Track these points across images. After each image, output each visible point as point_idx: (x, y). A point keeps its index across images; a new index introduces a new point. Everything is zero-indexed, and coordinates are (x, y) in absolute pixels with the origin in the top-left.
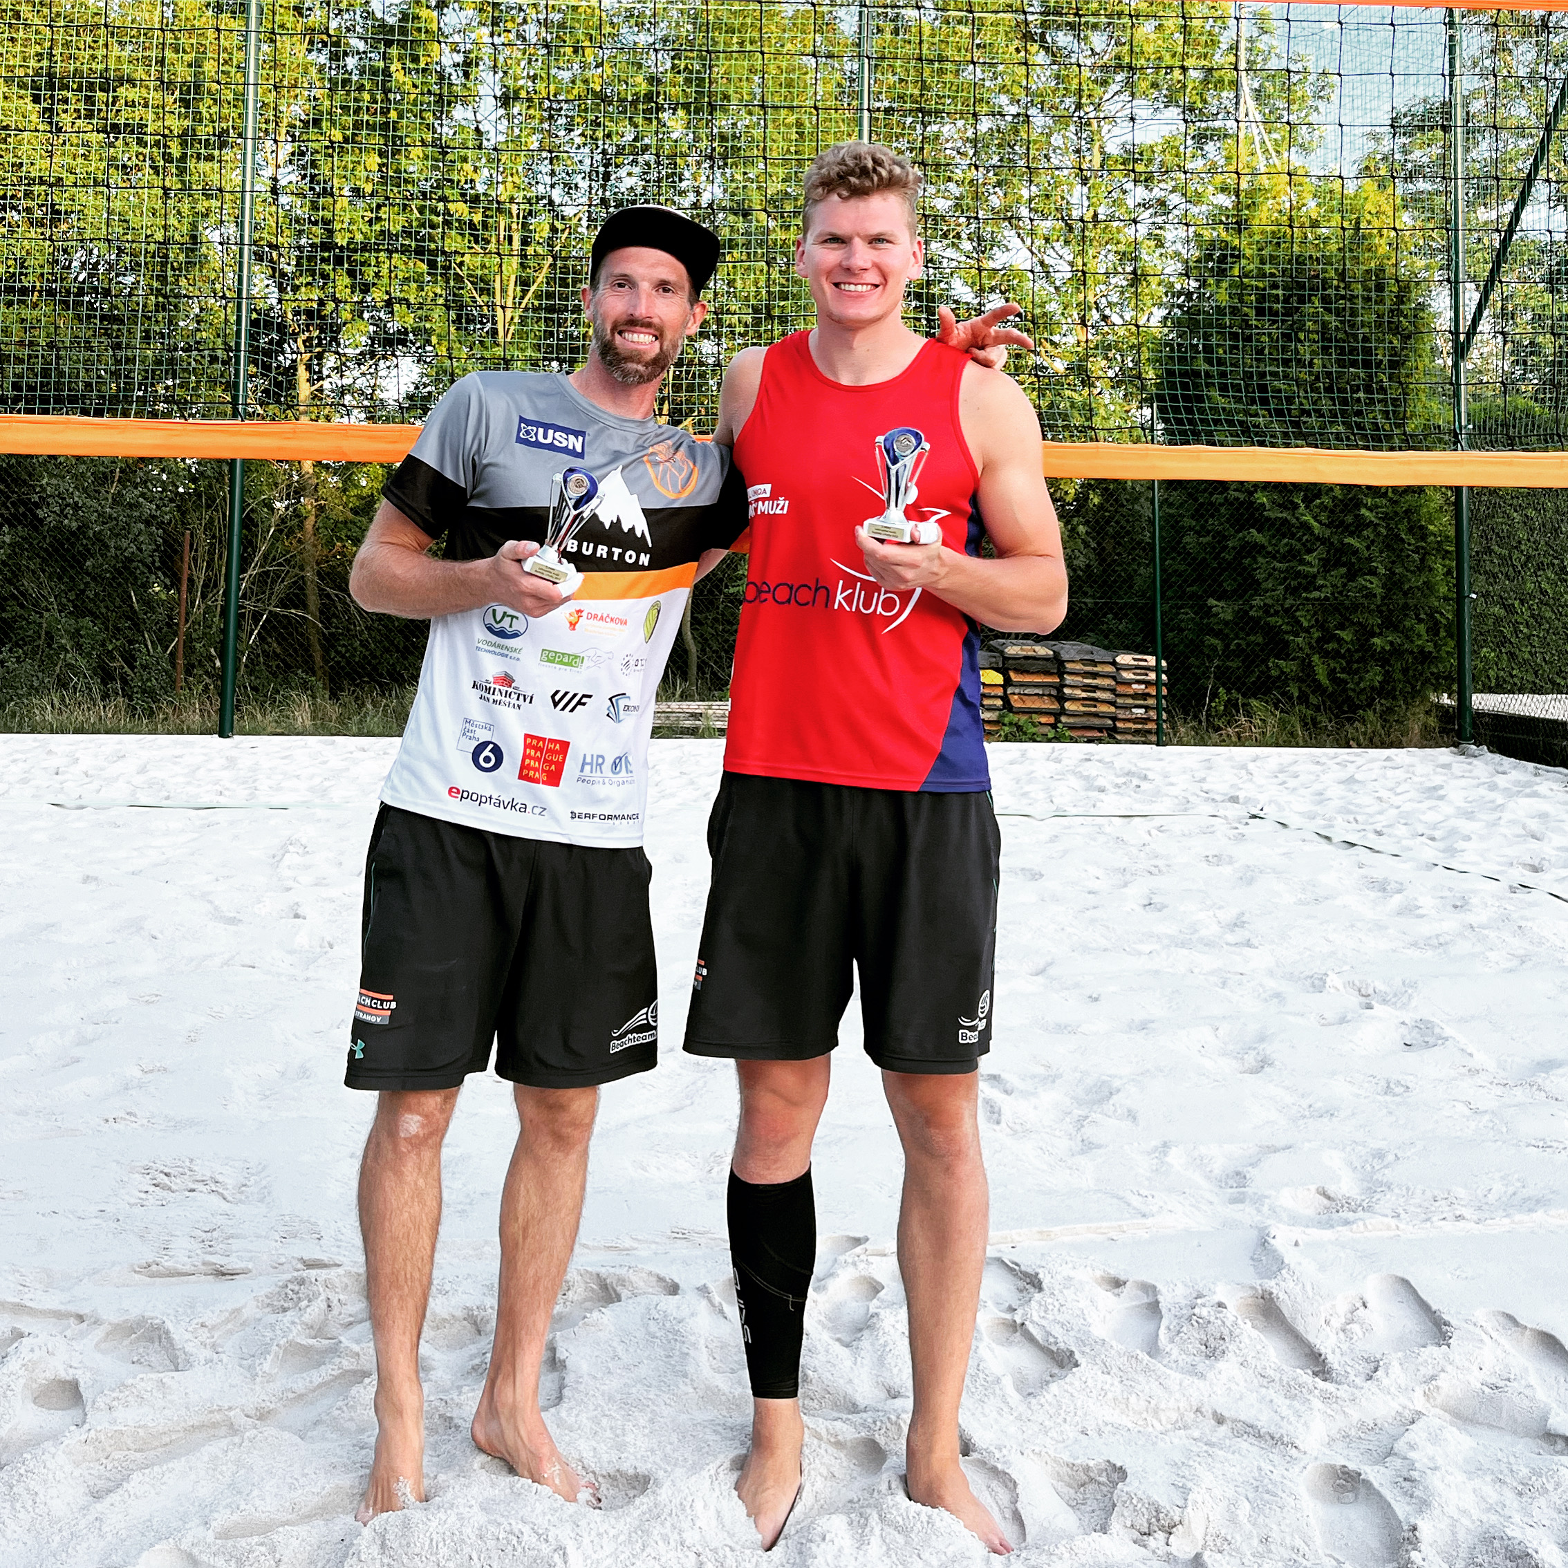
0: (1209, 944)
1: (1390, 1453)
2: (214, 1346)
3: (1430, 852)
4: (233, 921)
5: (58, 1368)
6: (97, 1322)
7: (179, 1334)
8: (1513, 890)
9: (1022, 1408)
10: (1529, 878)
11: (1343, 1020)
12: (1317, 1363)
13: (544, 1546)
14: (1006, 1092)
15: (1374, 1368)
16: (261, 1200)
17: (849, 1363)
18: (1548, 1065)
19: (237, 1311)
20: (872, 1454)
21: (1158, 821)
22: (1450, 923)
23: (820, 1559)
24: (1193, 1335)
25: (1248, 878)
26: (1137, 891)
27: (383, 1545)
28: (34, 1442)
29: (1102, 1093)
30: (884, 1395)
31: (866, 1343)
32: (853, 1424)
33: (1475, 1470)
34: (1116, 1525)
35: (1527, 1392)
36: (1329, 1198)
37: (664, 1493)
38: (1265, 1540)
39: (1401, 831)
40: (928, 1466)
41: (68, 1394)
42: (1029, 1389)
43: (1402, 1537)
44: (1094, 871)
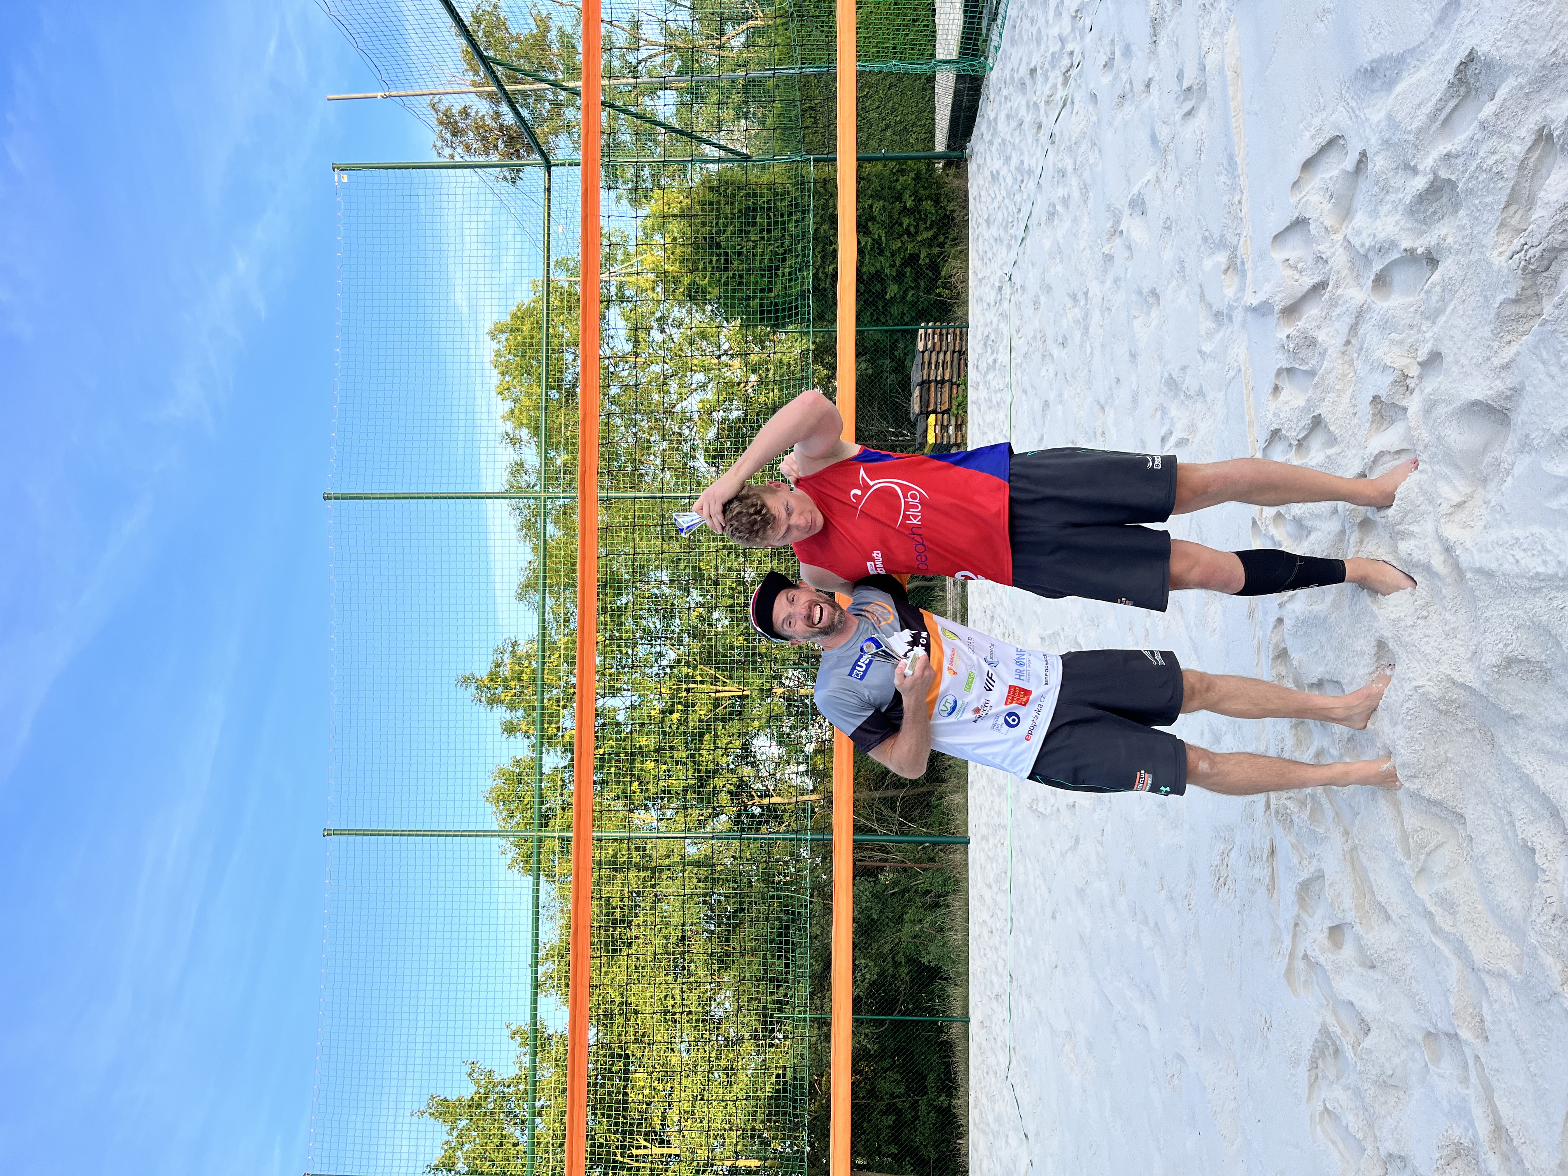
0: (1086, 316)
1: (1365, 256)
2: (1311, 858)
3: (1031, 185)
4: (1077, 840)
5: (1322, 937)
6: (1298, 916)
7: (1305, 876)
8: (1053, 143)
9: (1342, 445)
10: (1045, 133)
11: (1129, 247)
12: (1319, 288)
13: (1414, 697)
14: (1171, 433)
15: (1320, 259)
16: (1233, 830)
17: (1319, 533)
18: (1154, 139)
19: (1292, 845)
20: (1365, 524)
21: (1014, 332)
22: (1074, 181)
23: (1421, 557)
24: (1304, 353)
25: (1047, 289)
26: (1056, 351)
27: (1414, 777)
28: (1361, 949)
29: (1172, 384)
30: (1335, 517)
31: (1309, 524)
32: (1351, 533)
33: (1374, 214)
34: (1404, 403)
35: (1334, 179)
36: (1229, 269)
37: (1387, 634)
38: (1411, 327)
39: (1018, 198)
40: (1372, 496)
41: (1336, 932)
42: (1332, 441)
43: (1411, 256)
44: (1043, 372)
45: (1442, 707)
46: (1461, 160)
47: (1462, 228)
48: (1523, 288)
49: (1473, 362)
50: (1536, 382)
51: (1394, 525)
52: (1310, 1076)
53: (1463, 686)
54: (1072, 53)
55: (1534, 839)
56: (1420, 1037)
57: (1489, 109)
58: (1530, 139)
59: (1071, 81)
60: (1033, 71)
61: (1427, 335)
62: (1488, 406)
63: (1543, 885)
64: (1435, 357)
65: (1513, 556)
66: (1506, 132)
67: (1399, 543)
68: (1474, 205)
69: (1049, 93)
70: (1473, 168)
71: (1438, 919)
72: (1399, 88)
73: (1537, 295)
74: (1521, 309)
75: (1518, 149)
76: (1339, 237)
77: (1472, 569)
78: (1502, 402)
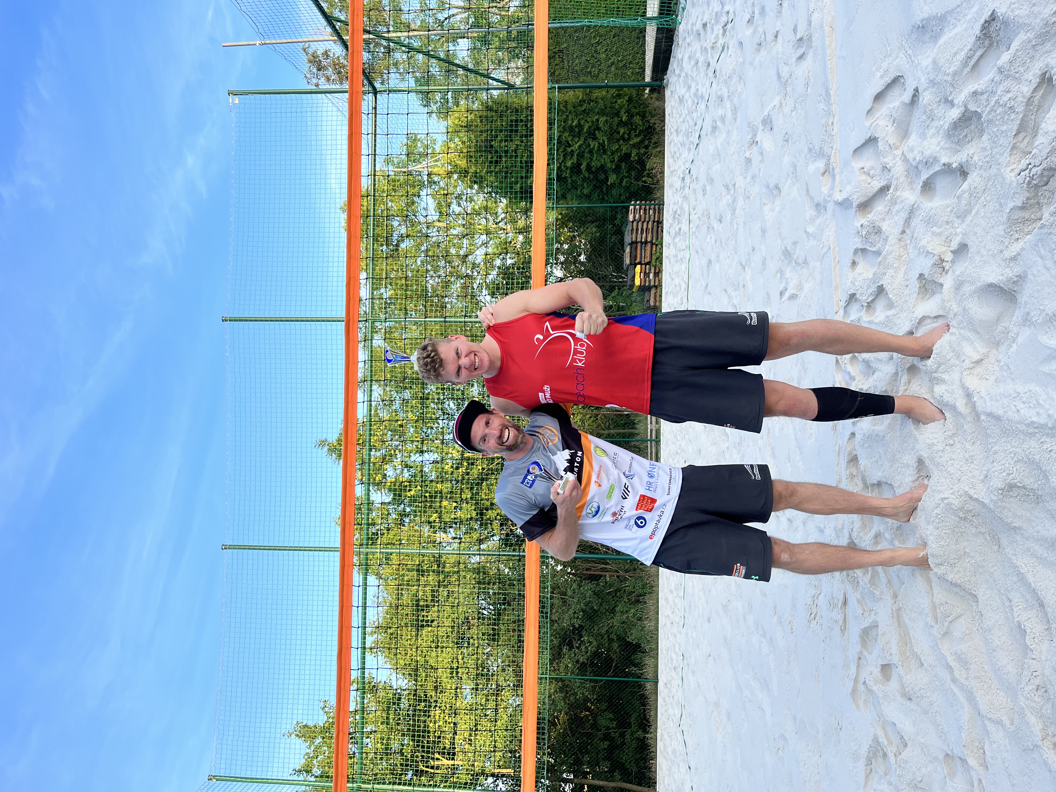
0: (734, 201)
1: (917, 167)
2: (870, 611)
3: (702, 106)
5: (877, 671)
6: (861, 652)
7: (866, 624)
8: (715, 77)
9: (898, 309)
10: (711, 69)
11: (761, 153)
12: (884, 190)
13: (942, 505)
14: (786, 289)
15: (886, 168)
17: (880, 373)
18: (779, 76)
19: (858, 601)
20: (912, 369)
21: (691, 210)
22: (728, 104)
23: (949, 399)
24: (872, 238)
25: (711, 180)
26: (716, 225)
27: (941, 564)
28: (902, 685)
29: (787, 254)
30: (892, 362)
31: (874, 365)
32: (902, 376)
33: (923, 136)
34: (941, 281)
35: (896, 108)
36: (825, 172)
37: (925, 454)
38: (947, 223)
39: (695, 115)
40: (917, 351)
41: (886, 668)
42: (891, 305)
43: (948, 169)
44: (708, 240)
45: (961, 515)
46: (985, 96)
47: (984, 149)
48: (1028, 198)
49: (990, 253)
50: (1035, 272)
51: (931, 373)
52: (866, 769)
53: (977, 500)
54: (728, 12)
55: (1025, 623)
56: (941, 757)
57: (1005, 57)
58: (1036, 81)
59: (727, 33)
60: (705, 25)
61: (959, 230)
62: (1000, 287)
63: (1031, 662)
64: (962, 249)
65: (1015, 406)
66: (1017, 75)
67: (935, 386)
68: (993, 132)
69: (713, 41)
70: (992, 103)
71: (957, 673)
72: (942, 41)
73: (1038, 203)
74: (1026, 215)
75: (1026, 89)
76: (898, 152)
77: (984, 413)
78: (1010, 286)
